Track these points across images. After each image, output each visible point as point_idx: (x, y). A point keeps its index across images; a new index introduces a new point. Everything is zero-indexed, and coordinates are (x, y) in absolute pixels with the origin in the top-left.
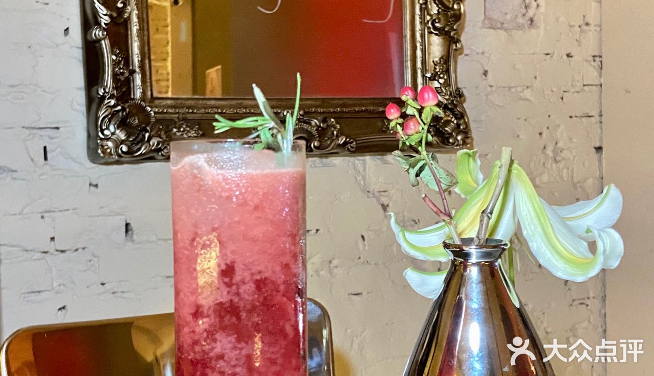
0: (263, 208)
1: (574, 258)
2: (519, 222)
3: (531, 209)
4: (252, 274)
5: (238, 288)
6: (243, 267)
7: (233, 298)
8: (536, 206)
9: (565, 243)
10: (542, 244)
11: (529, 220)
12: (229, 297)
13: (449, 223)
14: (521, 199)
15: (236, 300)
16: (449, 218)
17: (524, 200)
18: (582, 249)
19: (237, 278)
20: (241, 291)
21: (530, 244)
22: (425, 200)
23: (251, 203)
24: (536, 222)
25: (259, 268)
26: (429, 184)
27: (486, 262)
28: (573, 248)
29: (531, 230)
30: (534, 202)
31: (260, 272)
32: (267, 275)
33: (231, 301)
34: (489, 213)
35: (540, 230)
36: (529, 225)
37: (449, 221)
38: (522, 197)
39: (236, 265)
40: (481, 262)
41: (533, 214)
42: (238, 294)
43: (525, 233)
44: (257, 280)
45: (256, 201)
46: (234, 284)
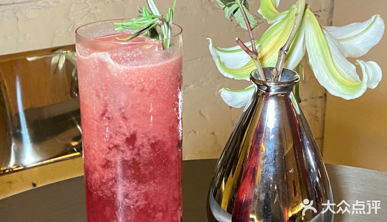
0: (157, 91)
1: (346, 80)
2: (306, 50)
3: (316, 43)
4: (149, 140)
5: (139, 150)
6: (142, 135)
7: (135, 157)
8: (321, 41)
9: (339, 67)
10: (323, 69)
11: (315, 52)
12: (132, 157)
13: (255, 59)
14: (310, 35)
15: (137, 158)
16: (255, 55)
17: (312, 36)
18: (351, 72)
19: (138, 143)
20: (141, 152)
21: (314, 70)
22: (238, 43)
23: (148, 89)
24: (320, 53)
25: (153, 135)
26: (240, 24)
27: (282, 94)
28: (344, 70)
29: (316, 59)
30: (320, 38)
31: (154, 137)
32: (159, 138)
33: (134, 159)
34: (285, 51)
35: (322, 59)
36: (314, 55)
37: (255, 57)
38: (311, 33)
39: (137, 134)
40: (278, 94)
41: (317, 46)
42: (138, 154)
43: (310, 60)
44: (152, 144)
45: (151, 87)
46: (136, 148)
